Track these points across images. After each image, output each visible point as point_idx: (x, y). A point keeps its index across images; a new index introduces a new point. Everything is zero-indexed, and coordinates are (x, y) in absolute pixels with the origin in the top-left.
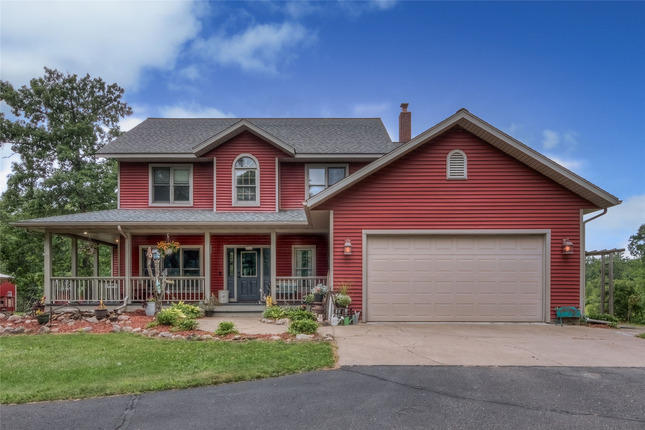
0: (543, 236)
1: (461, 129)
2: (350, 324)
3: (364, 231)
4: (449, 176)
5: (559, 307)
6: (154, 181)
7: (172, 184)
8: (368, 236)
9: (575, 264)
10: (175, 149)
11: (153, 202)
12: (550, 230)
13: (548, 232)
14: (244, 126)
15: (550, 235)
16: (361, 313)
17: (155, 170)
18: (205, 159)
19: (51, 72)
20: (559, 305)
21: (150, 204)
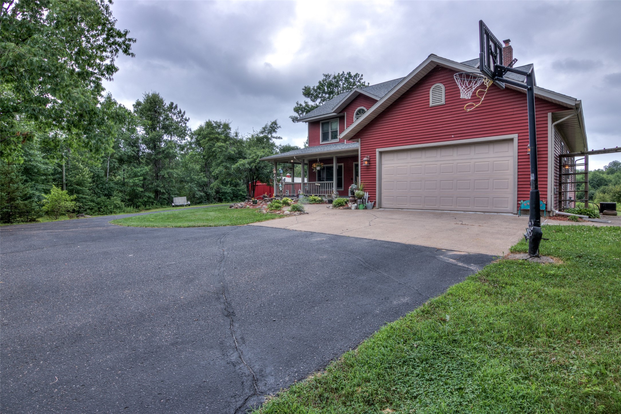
0: (512, 140)
1: (441, 68)
2: (364, 209)
3: (377, 150)
4: (431, 104)
5: (524, 201)
6: (323, 131)
7: (330, 131)
8: (381, 153)
9: (543, 163)
10: (323, 113)
11: (322, 142)
12: (517, 134)
13: (515, 136)
14: (356, 91)
15: (517, 139)
16: (375, 202)
17: (323, 124)
18: (341, 114)
19: (326, 76)
20: (525, 199)
21: (321, 143)
